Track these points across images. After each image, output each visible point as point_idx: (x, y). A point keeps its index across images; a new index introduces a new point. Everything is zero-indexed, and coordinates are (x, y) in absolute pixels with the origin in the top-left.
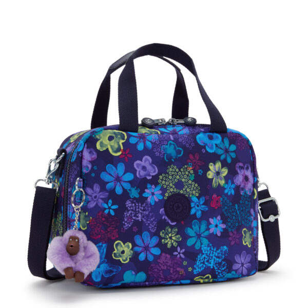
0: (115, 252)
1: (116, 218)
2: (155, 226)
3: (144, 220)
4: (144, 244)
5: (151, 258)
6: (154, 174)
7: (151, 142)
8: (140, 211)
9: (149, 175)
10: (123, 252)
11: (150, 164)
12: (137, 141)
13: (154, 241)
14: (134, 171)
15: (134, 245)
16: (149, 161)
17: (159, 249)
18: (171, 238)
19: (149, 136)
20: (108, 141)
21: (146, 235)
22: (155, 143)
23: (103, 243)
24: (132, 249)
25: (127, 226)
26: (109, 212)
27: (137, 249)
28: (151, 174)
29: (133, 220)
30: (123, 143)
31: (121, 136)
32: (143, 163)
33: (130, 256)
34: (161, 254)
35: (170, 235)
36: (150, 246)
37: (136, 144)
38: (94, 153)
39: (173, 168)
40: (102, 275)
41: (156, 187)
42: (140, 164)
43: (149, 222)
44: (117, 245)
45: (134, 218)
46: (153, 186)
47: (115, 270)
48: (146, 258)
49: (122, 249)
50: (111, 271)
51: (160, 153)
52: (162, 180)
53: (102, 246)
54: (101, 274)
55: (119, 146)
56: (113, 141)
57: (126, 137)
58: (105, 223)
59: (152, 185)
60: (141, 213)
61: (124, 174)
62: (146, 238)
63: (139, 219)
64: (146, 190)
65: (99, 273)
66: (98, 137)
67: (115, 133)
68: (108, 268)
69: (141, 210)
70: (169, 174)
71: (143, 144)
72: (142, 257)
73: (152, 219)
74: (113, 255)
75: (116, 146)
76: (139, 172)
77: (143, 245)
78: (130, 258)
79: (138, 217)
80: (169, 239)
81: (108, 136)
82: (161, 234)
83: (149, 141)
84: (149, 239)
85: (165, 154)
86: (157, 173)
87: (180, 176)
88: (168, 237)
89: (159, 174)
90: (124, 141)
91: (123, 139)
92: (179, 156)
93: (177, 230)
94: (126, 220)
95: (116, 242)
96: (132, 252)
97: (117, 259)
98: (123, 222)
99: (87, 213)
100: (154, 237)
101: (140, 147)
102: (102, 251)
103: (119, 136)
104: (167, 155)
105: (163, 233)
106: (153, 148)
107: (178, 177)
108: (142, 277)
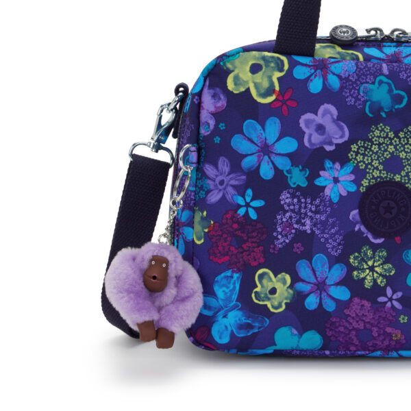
0: (258, 289)
1: (259, 226)
2: (339, 244)
3: (317, 232)
4: (316, 278)
5: (330, 306)
6: (340, 141)
7: (339, 76)
8: (309, 214)
9: (330, 143)
10: (273, 291)
11: (334, 121)
12: (309, 74)
13: (337, 272)
14: (299, 135)
15: (296, 279)
16: (332, 115)
17: (347, 289)
18: (372, 269)
19: (336, 65)
20: (250, 74)
21: (320, 260)
22: (347, 79)
23: (233, 272)
24: (291, 286)
25: (281, 241)
26: (247, 212)
27: (301, 286)
28: (335, 141)
29: (293, 231)
30: (279, 79)
31: (278, 65)
32: (319, 119)
33: (286, 298)
34: (351, 299)
35: (370, 263)
36: (328, 282)
37: (308, 80)
38: (222, 97)
39: (383, 130)
40: (232, 331)
41: (342, 166)
42: (314, 120)
43: (326, 236)
44: (261, 277)
45: (296, 226)
46: (337, 165)
47: (257, 324)
48: (320, 304)
49: (270, 286)
50: (249, 327)
51: (357, 99)
52: (357, 153)
53: (232, 277)
54: (229, 329)
55: (272, 84)
56: (260, 73)
57: (286, 67)
58: (239, 233)
59: (334, 163)
60: (311, 218)
61: (278, 140)
62: (319, 265)
63: (308, 228)
64: (322, 173)
65: (226, 327)
66: (229, 66)
67: (264, 58)
68: (244, 320)
69: (311, 211)
70: (373, 143)
71: (321, 80)
72: (311, 302)
73: (333, 231)
74: (253, 295)
75: (266, 84)
76: (310, 136)
77: (313, 280)
78: (286, 304)
79: (304, 225)
80: (368, 271)
81: (250, 63)
82: (351, 261)
83: (334, 74)
84: (326, 268)
85: (367, 101)
86: (346, 138)
87: (395, 147)
88: (365, 267)
89: (352, 140)
90: (281, 74)
91: (281, 70)
92: (396, 107)
93: (385, 253)
94: (279, 230)
95: (260, 271)
96: (291, 291)
97: (261, 303)
98: (275, 234)
99: (205, 213)
100: (337, 266)
101: (316, 86)
102: (232, 286)
103: (272, 65)
104: (373, 103)
105: (355, 258)
106: (342, 88)
107: (391, 149)
108: (312, 339)
